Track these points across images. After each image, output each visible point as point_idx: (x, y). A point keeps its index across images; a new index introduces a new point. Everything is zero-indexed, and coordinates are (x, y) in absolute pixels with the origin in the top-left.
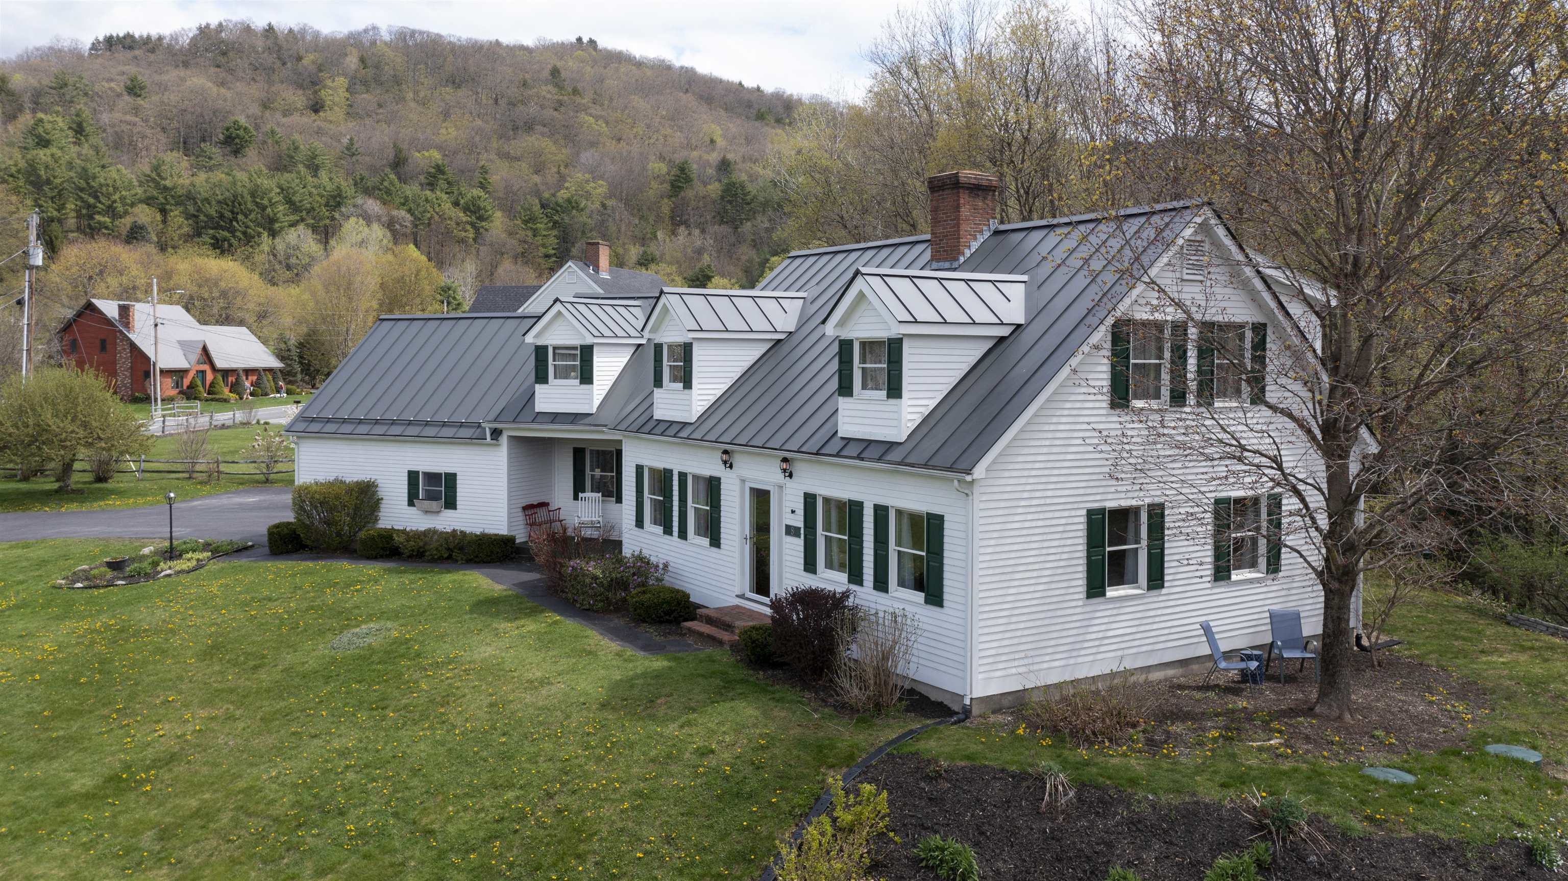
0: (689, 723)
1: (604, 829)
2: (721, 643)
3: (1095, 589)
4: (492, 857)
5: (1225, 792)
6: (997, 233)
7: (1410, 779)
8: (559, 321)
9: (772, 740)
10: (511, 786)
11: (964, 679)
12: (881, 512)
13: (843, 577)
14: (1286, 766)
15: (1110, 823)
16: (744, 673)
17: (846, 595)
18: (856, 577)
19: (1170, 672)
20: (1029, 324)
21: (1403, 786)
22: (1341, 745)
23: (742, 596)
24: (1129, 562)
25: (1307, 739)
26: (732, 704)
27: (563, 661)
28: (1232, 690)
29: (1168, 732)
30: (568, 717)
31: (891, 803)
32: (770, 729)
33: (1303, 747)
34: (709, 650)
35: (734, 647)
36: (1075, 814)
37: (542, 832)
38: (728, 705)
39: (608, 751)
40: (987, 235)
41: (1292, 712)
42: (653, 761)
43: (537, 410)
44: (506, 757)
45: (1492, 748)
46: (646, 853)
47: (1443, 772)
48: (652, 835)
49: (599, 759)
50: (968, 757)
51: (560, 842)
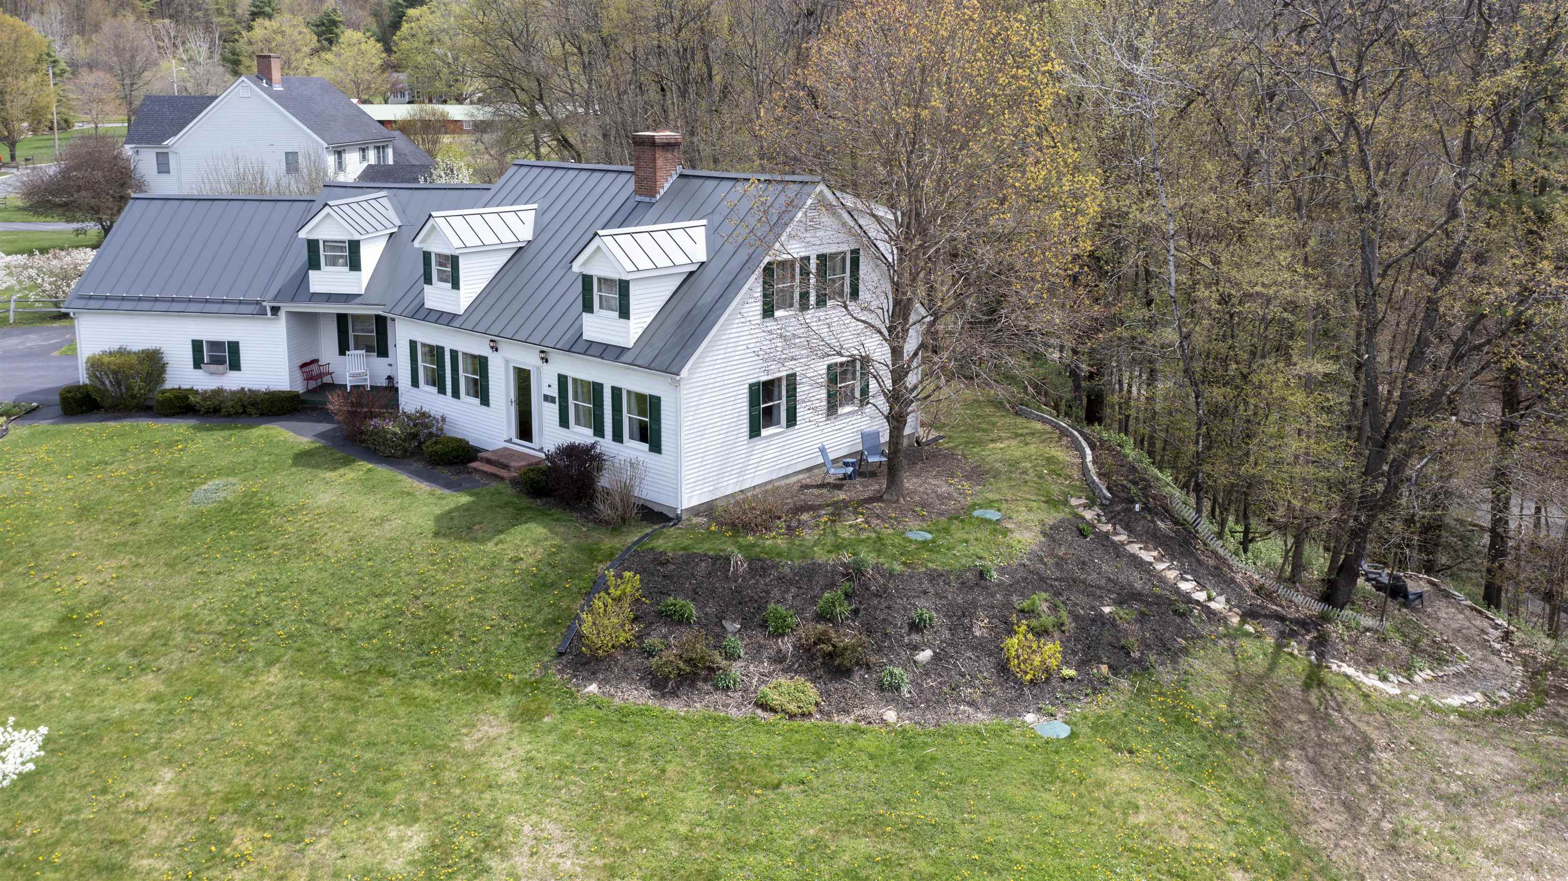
0: (501, 542)
1: (461, 616)
2: (502, 479)
3: (754, 432)
4: (389, 640)
5: (829, 555)
6: (681, 176)
7: (929, 536)
8: (328, 221)
9: (559, 548)
10: (387, 594)
11: (676, 498)
12: (616, 392)
13: (589, 432)
14: (863, 536)
15: (768, 580)
16: (526, 502)
17: (593, 446)
18: (599, 431)
19: (801, 477)
20: (710, 261)
21: (925, 542)
22: (896, 518)
23: (510, 441)
24: (775, 411)
25: (878, 517)
26: (527, 525)
27: (391, 502)
28: (838, 487)
29: (799, 520)
30: (412, 544)
31: (641, 580)
32: (557, 541)
33: (875, 522)
34: (494, 484)
35: (514, 482)
36: (748, 577)
37: (418, 622)
38: (524, 526)
39: (450, 565)
40: (674, 177)
41: (871, 500)
42: (483, 568)
43: (312, 291)
44: (375, 575)
45: (977, 513)
46: (492, 626)
47: (946, 531)
48: (493, 615)
49: (445, 571)
50: (684, 549)
51: (433, 626)
